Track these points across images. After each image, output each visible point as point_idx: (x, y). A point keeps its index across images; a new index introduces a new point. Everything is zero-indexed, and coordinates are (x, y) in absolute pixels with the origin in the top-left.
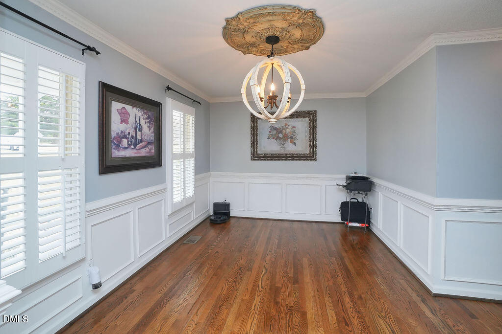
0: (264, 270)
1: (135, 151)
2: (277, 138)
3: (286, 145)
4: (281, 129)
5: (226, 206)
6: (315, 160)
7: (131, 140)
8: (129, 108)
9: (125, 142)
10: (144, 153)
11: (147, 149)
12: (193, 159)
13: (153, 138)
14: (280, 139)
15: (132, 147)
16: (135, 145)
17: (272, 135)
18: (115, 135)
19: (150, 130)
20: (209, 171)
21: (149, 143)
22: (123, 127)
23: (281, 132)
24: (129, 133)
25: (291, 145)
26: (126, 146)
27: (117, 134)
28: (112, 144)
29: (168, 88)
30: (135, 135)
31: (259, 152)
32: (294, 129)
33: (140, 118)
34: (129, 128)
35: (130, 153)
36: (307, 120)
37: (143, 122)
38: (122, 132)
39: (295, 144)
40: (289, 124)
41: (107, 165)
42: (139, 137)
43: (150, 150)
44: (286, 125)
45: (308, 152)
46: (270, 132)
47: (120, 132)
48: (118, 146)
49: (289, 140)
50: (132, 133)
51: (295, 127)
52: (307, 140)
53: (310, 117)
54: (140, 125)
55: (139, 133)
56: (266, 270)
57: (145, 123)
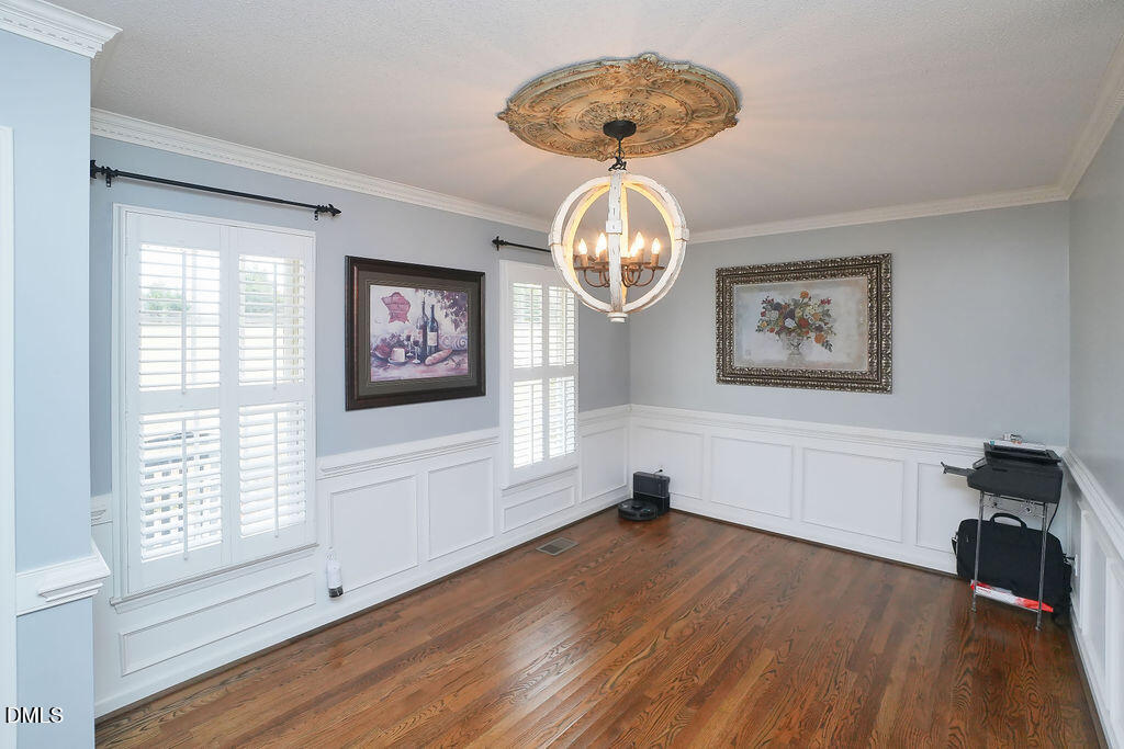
0: (648, 649)
1: (422, 368)
2: (783, 330)
3: (804, 348)
4: (792, 307)
5: (661, 484)
6: (884, 390)
7: (413, 348)
8: (407, 293)
9: (399, 354)
10: (442, 370)
11: (451, 364)
12: (572, 378)
13: (464, 342)
14: (790, 331)
15: (416, 361)
16: (422, 358)
17: (769, 323)
18: (379, 342)
19: (456, 327)
20: (627, 402)
21: (455, 352)
22: (396, 327)
23: (791, 315)
24: (408, 338)
25: (818, 347)
26: (403, 360)
27: (383, 340)
28: (373, 359)
29: (498, 243)
30: (421, 340)
31: (737, 364)
32: (827, 307)
33: (433, 307)
34: (409, 328)
35: (412, 372)
36: (863, 280)
37: (440, 315)
38: (393, 336)
39: (828, 345)
40: (811, 293)
41: (361, 394)
42: (431, 342)
43: (458, 364)
44: (805, 295)
45: (865, 369)
46: (763, 314)
47: (388, 336)
48: (385, 362)
49: (813, 335)
50: (417, 335)
51: (829, 302)
52: (861, 335)
53: (871, 273)
54: (433, 320)
55: (431, 336)
56: (653, 650)
57: (446, 316)
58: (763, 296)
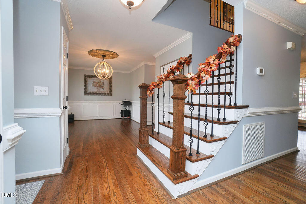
3: (100, 89)
6: (111, 95)
17: (94, 85)
23: (98, 84)
31: (88, 92)
45: (109, 92)
52: (108, 87)
58: (93, 80)
